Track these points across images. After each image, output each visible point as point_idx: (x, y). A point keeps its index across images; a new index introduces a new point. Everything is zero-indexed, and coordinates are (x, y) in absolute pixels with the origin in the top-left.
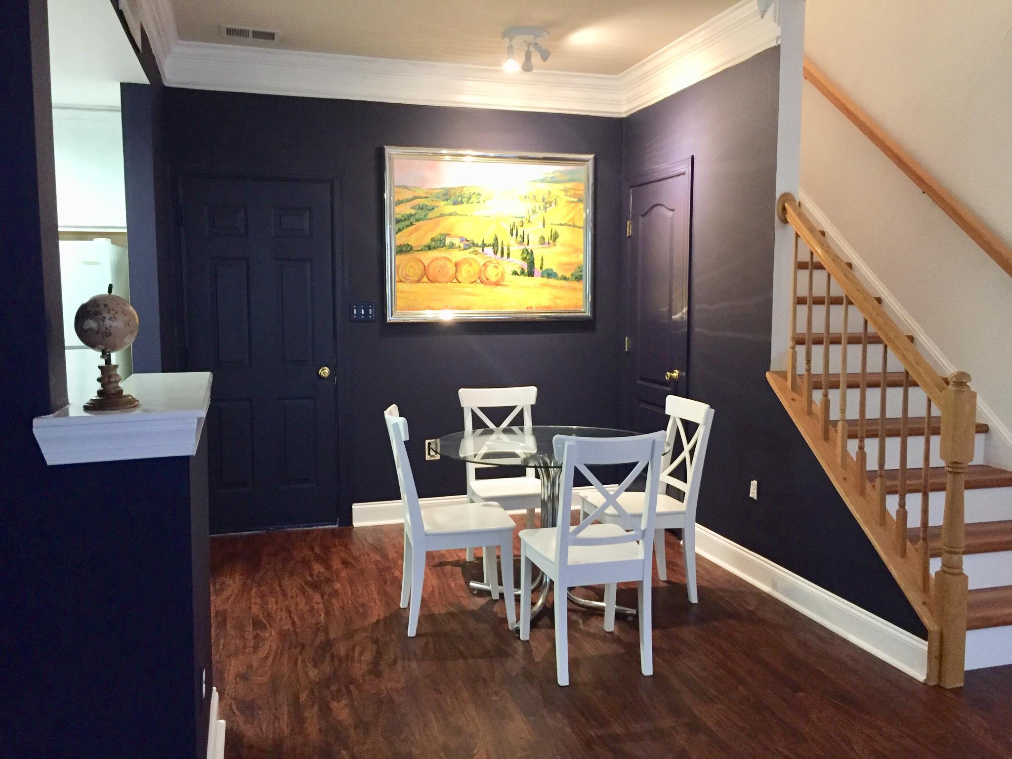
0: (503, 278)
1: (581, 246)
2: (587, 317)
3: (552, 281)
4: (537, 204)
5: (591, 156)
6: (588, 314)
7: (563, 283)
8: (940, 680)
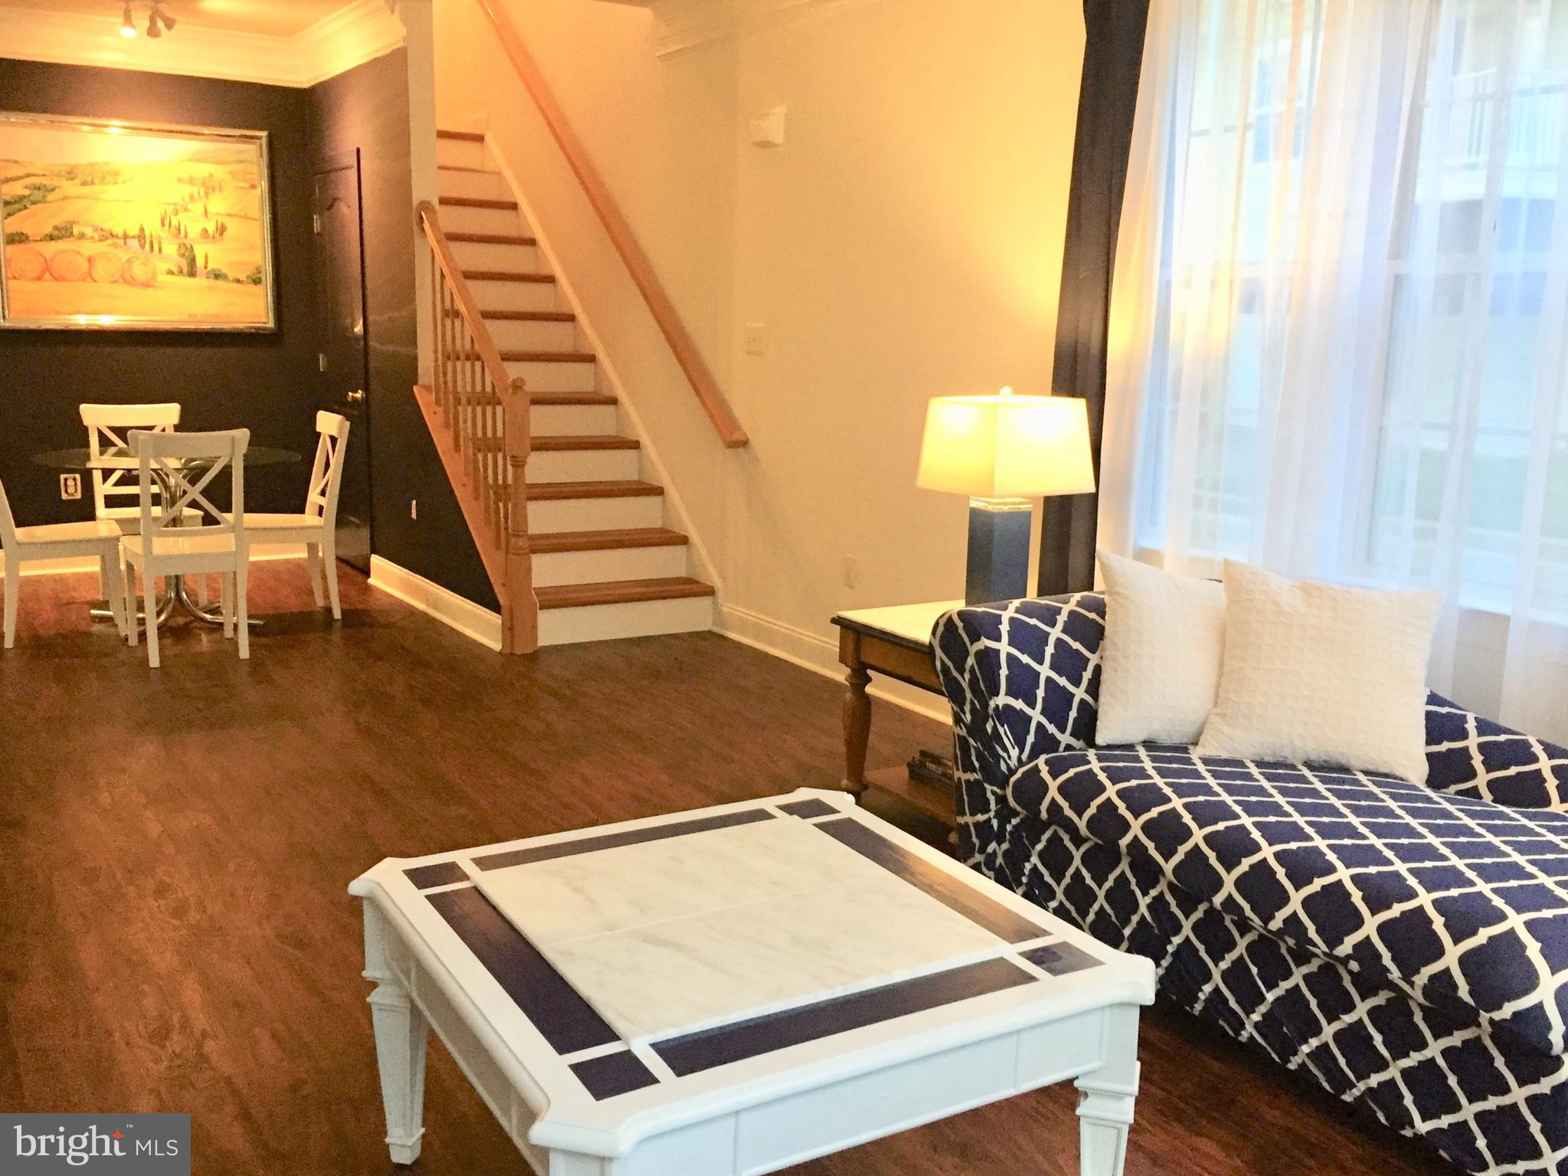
0: (154, 277)
1: (258, 242)
2: (270, 329)
3: (220, 283)
4: (195, 190)
5: (264, 134)
6: (271, 324)
7: (237, 286)
8: (512, 649)
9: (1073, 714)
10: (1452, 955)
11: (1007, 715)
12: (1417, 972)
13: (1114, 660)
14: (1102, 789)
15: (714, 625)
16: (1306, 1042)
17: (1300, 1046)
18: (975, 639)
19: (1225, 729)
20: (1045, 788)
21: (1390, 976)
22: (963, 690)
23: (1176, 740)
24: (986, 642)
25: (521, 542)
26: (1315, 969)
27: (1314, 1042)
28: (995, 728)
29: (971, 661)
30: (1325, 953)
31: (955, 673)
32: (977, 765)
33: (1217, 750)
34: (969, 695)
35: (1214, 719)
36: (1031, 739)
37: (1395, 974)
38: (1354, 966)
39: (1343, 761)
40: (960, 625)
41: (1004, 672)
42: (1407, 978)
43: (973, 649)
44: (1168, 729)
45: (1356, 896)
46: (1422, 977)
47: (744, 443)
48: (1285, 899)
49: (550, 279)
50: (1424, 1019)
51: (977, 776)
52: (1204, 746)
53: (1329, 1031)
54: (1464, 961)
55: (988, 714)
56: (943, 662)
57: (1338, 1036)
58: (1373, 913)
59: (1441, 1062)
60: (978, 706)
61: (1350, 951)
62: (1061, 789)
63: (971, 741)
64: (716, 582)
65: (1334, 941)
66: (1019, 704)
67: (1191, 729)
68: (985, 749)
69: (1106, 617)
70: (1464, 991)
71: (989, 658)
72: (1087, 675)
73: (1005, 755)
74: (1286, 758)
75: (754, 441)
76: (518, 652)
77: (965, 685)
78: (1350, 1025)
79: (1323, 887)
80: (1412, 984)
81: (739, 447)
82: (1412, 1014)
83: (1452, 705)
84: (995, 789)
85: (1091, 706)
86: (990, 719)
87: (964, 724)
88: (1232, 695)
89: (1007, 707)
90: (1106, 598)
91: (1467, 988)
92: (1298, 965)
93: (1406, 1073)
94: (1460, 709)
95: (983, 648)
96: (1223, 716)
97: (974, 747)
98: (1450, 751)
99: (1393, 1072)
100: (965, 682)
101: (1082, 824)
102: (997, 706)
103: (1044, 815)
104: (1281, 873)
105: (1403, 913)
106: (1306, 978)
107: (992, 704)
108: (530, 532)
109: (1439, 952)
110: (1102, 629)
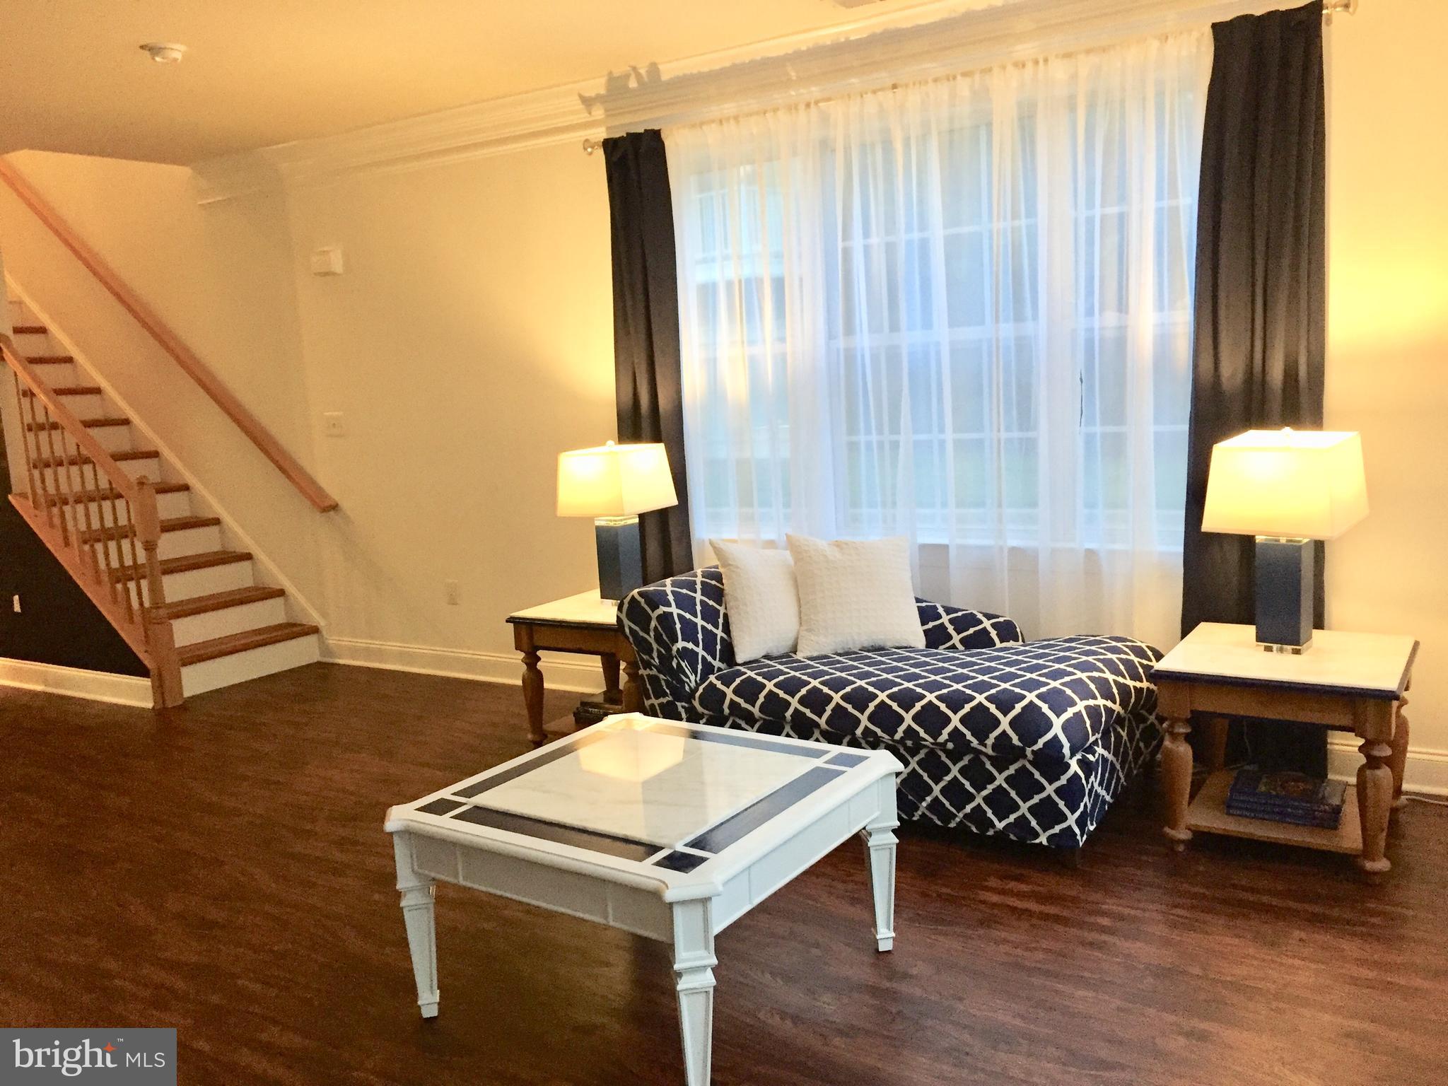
8: (164, 702)
9: (718, 647)
10: (1005, 723)
11: (685, 653)
12: (988, 737)
13: (737, 608)
14: (764, 686)
15: (321, 655)
16: (925, 800)
17: (921, 803)
18: (654, 608)
19: (813, 638)
20: (724, 695)
21: (972, 745)
22: (651, 644)
23: (782, 651)
24: (662, 609)
25: (162, 612)
26: (923, 756)
27: (929, 799)
28: (679, 664)
29: (653, 623)
30: (932, 744)
31: (642, 634)
32: (668, 691)
33: (811, 652)
34: (655, 646)
35: (803, 633)
36: (700, 667)
37: (975, 743)
38: (950, 746)
39: (882, 644)
40: (642, 601)
41: (678, 626)
42: (982, 743)
43: (654, 615)
44: (778, 644)
45: (943, 707)
46: (990, 741)
47: (335, 507)
48: (901, 720)
49: (97, 391)
50: (992, 765)
51: (670, 698)
52: (802, 651)
53: (937, 789)
54: (1012, 724)
55: (671, 654)
56: (630, 628)
57: (943, 791)
58: (955, 713)
59: (1005, 786)
60: (664, 652)
61: (947, 737)
62: (735, 692)
63: (662, 676)
64: (321, 623)
65: (935, 735)
66: (690, 646)
67: (790, 643)
68: (673, 679)
69: (724, 581)
70: (1015, 740)
71: (666, 619)
72: (721, 621)
73: (688, 680)
74: (850, 648)
75: (345, 505)
76: (170, 704)
77: (652, 640)
78: (949, 781)
79: (922, 707)
80: (985, 746)
81: (329, 511)
82: (984, 764)
83: (926, 601)
84: (684, 704)
85: (726, 640)
86: (675, 659)
87: (654, 666)
88: (812, 617)
89: (684, 648)
90: (721, 570)
91: (1017, 737)
92: (912, 757)
93: (985, 799)
94: (930, 602)
95: (662, 613)
96: (809, 630)
97: (663, 679)
98: (934, 627)
99: (979, 800)
100: (651, 638)
101: (756, 711)
102: (678, 649)
103: (727, 711)
104: (895, 706)
105: (972, 709)
106: (919, 763)
107: (675, 648)
108: (168, 600)
109: (997, 723)
110: (722, 590)
